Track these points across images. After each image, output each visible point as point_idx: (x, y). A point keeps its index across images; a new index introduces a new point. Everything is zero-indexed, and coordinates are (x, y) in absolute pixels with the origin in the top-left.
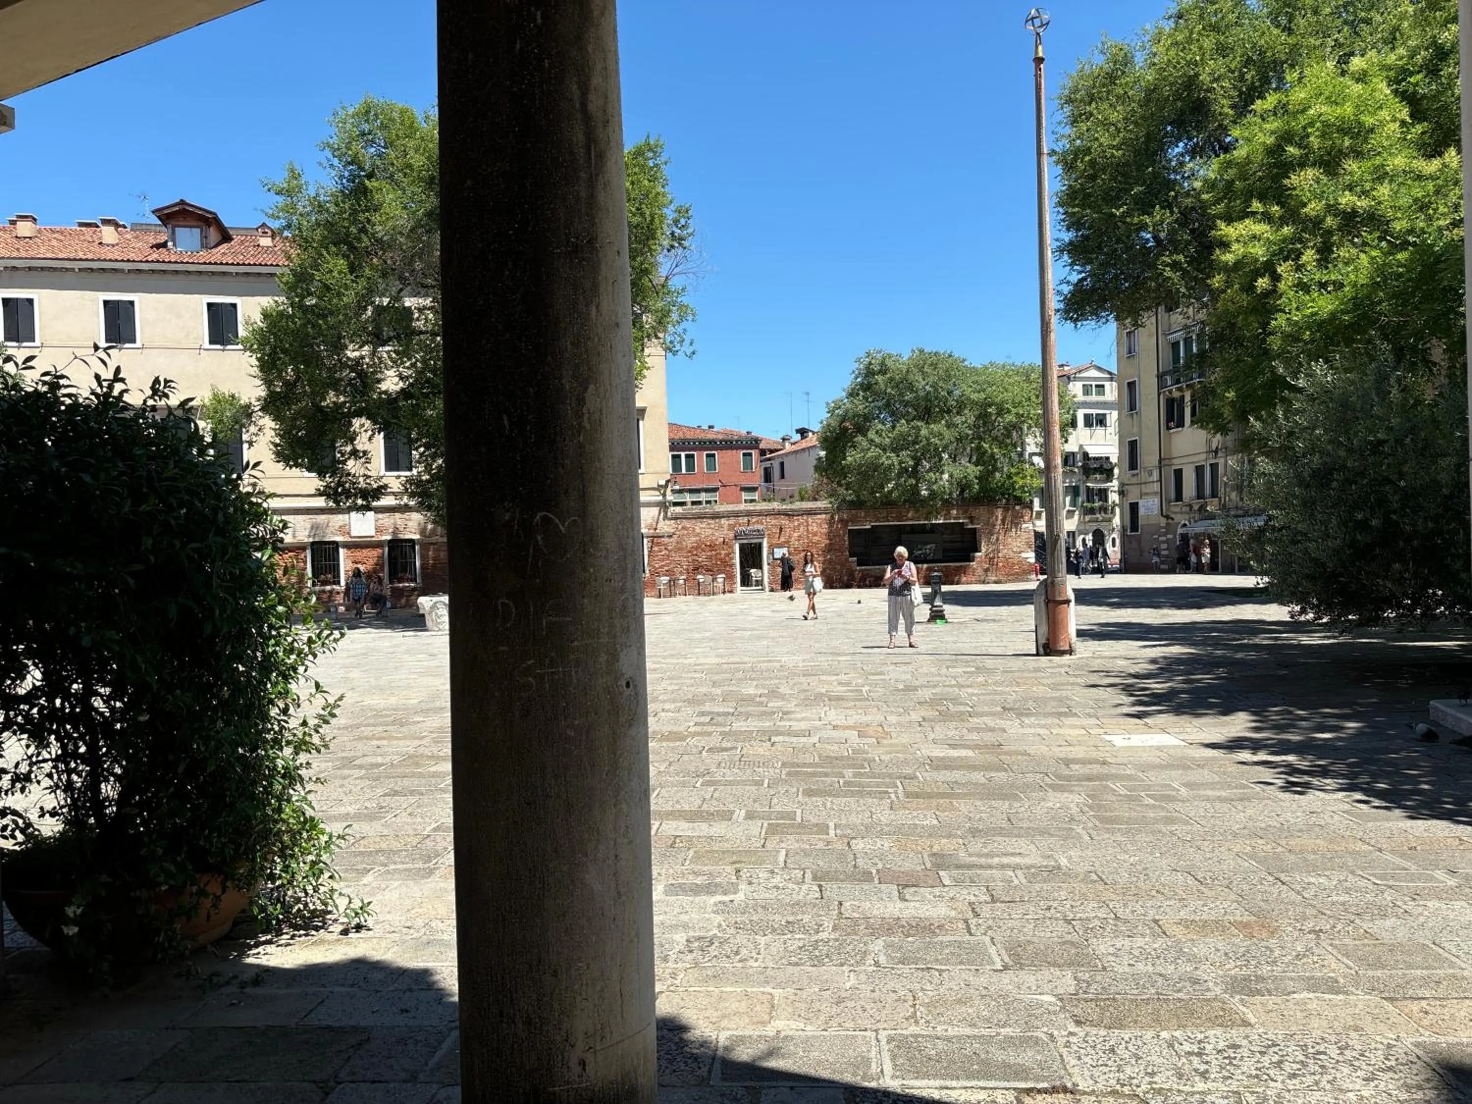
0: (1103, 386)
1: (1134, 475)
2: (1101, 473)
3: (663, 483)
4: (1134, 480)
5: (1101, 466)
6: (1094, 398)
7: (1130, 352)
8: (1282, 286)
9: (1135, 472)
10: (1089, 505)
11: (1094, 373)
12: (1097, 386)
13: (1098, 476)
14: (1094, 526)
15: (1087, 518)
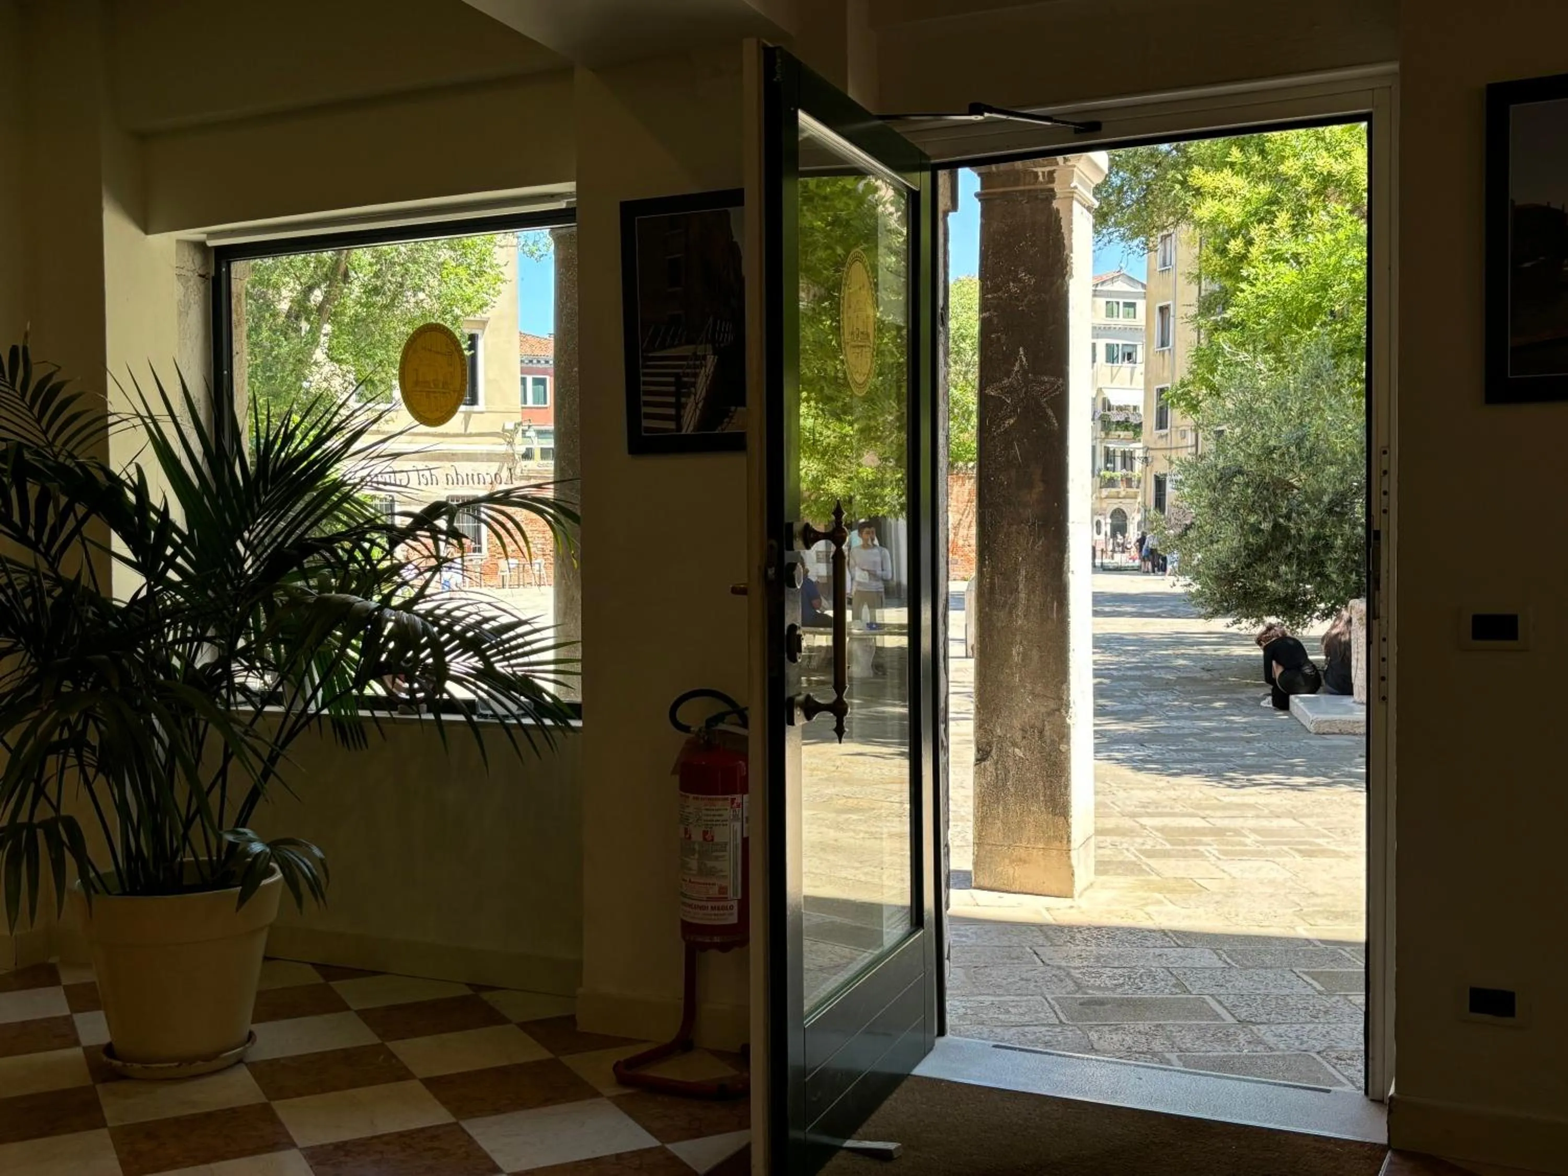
0: (1133, 305)
1: (1161, 437)
2: (1127, 429)
3: (510, 426)
4: (1162, 443)
5: (1127, 420)
6: (1121, 321)
7: (1165, 265)
8: (1254, 251)
9: (1163, 432)
10: (1108, 474)
11: (1120, 286)
12: (1127, 305)
13: (1123, 434)
14: (1114, 505)
15: (1105, 492)
